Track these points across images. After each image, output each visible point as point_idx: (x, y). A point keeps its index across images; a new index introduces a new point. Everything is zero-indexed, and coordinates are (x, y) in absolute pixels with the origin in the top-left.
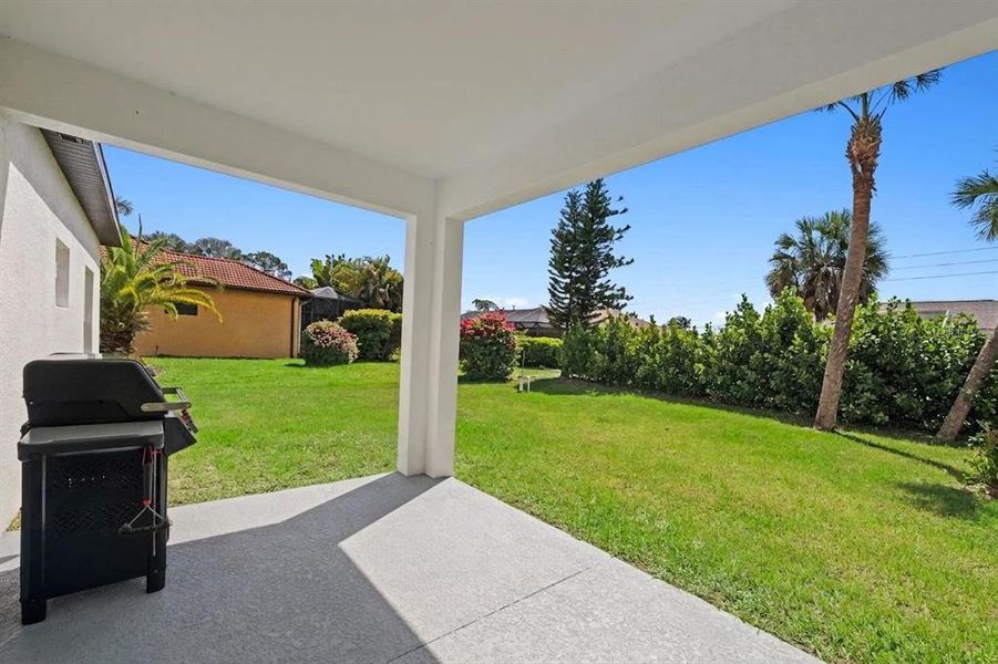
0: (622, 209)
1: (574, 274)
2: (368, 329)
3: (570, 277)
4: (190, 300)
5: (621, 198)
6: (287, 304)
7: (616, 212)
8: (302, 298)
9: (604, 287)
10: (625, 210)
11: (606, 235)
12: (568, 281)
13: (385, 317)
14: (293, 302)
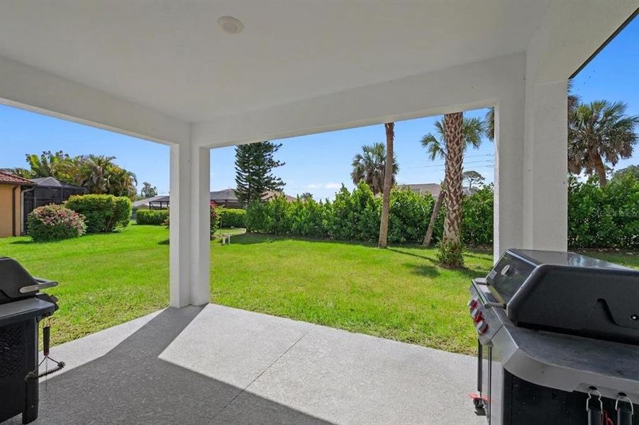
1: (251, 170)
3: (249, 172)
6: (7, 192)
8: (24, 186)
9: (270, 178)
12: (247, 174)
13: (109, 200)
14: (14, 189)
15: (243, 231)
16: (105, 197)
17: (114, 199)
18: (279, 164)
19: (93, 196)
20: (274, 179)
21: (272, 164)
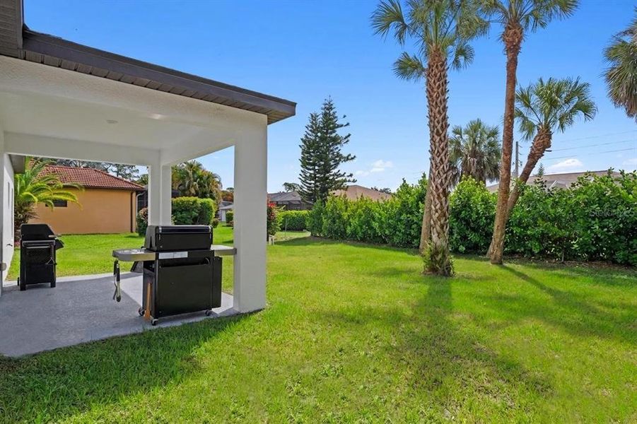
0: (346, 124)
1: (317, 168)
2: (183, 210)
3: (314, 169)
4: (62, 197)
5: (345, 116)
6: (127, 196)
7: (342, 126)
8: (137, 192)
9: (338, 175)
10: (348, 124)
11: (336, 141)
12: (312, 172)
13: (195, 202)
14: (132, 194)
15: (308, 234)
16: (192, 199)
17: (200, 201)
18: (350, 158)
19: (184, 199)
20: (343, 175)
21: (339, 158)
